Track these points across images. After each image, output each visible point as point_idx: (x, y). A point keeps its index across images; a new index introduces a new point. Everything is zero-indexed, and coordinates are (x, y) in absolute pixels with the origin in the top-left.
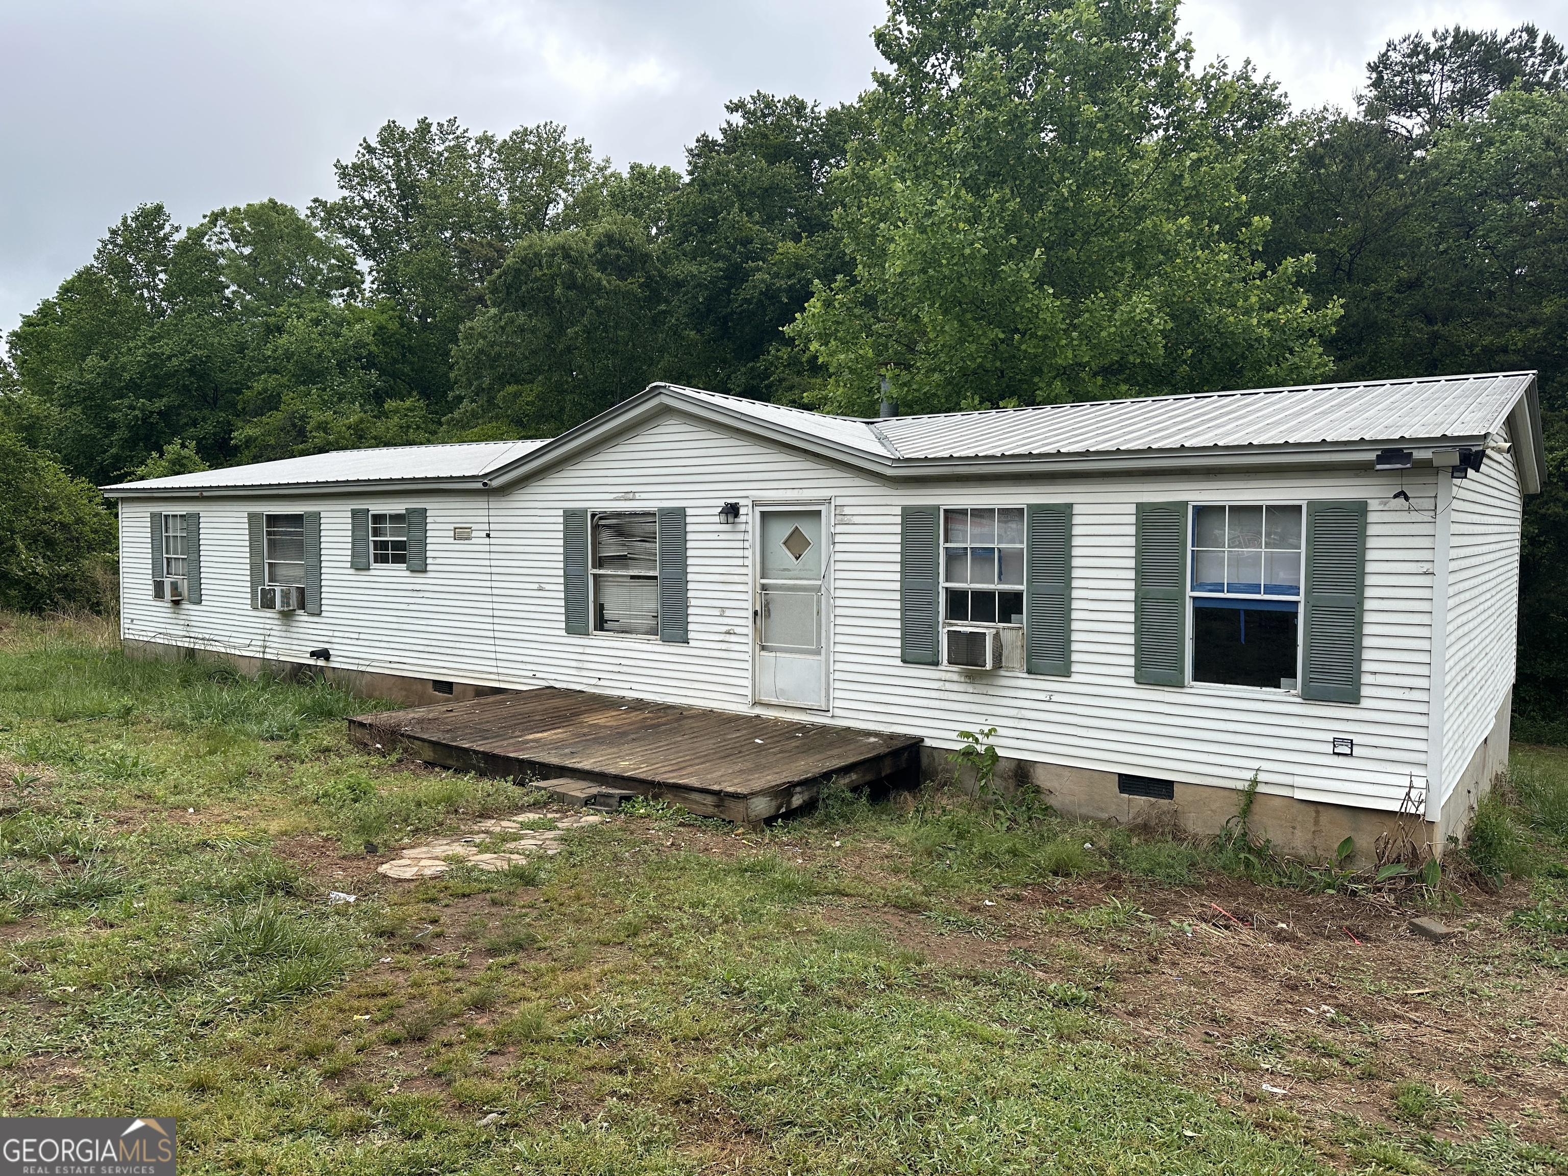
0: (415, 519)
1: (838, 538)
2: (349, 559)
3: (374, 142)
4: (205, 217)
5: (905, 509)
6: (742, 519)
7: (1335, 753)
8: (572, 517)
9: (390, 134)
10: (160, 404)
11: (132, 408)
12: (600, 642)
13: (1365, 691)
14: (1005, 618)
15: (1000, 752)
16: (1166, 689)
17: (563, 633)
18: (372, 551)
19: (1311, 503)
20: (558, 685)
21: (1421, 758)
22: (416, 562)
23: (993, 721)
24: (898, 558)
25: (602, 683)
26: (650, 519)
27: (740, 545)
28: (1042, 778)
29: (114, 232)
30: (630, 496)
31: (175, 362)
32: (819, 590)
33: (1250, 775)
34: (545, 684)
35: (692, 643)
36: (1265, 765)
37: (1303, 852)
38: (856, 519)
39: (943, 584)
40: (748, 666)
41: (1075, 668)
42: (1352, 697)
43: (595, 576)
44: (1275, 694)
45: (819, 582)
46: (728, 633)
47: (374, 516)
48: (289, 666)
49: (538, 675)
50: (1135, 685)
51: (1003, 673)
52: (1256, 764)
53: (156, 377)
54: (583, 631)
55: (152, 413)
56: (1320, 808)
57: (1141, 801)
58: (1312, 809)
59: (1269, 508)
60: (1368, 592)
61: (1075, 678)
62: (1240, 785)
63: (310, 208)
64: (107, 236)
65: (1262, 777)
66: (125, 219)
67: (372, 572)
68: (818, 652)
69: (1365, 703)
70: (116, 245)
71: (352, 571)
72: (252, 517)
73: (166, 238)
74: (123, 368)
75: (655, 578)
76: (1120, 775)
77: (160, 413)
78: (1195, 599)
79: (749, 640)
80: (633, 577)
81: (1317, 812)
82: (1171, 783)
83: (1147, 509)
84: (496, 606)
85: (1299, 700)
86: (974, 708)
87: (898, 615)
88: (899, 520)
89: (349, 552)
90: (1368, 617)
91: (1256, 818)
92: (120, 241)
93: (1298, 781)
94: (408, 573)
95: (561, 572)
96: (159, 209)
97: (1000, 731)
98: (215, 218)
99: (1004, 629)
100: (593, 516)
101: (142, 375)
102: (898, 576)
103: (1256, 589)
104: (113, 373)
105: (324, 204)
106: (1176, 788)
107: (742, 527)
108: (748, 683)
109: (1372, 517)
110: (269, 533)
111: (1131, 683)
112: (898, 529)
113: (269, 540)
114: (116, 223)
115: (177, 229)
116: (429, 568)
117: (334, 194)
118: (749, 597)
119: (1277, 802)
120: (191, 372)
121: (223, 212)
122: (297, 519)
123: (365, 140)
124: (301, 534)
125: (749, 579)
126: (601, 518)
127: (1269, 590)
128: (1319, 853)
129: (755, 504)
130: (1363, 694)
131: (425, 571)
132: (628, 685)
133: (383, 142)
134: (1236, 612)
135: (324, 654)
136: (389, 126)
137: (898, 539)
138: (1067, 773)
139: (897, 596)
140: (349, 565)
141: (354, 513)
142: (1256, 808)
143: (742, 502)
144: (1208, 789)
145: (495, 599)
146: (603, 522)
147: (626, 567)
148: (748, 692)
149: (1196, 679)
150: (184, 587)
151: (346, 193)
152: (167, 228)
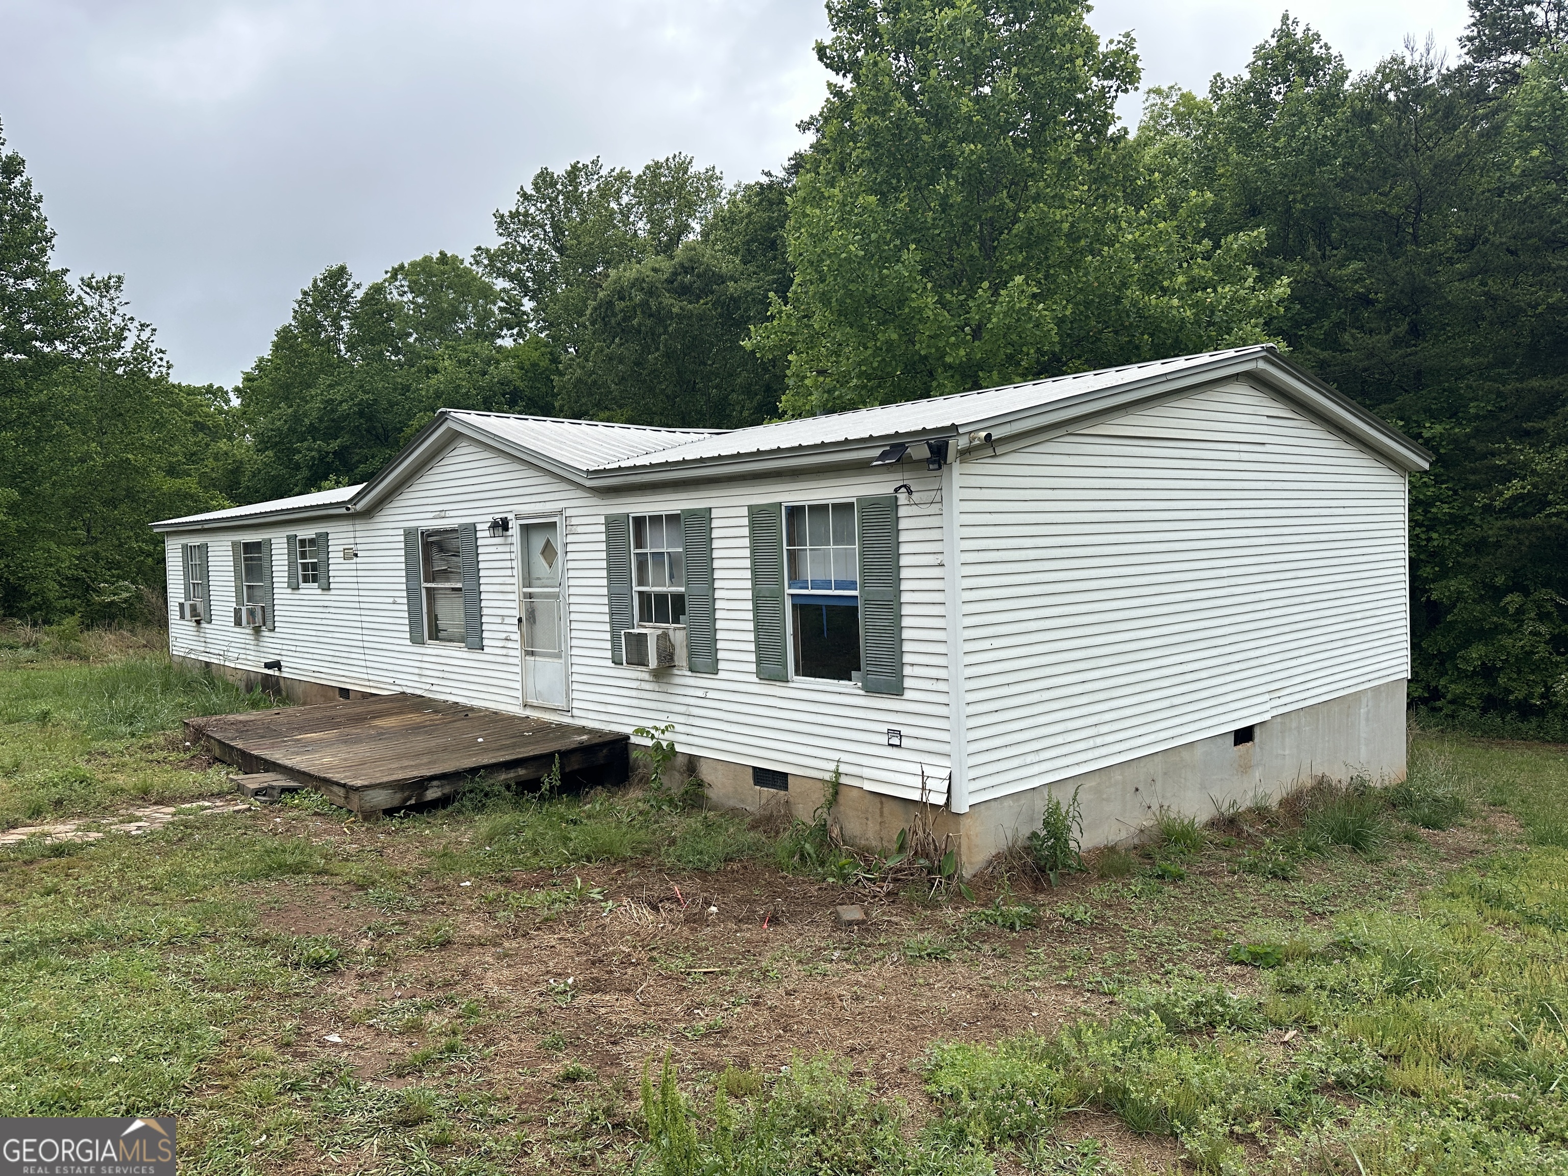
0: (321, 541)
1: (570, 547)
2: (286, 580)
3: (530, 190)
4: (386, 272)
5: (607, 517)
6: (510, 532)
7: (890, 745)
8: (409, 534)
9: (544, 180)
10: (335, 445)
11: (310, 449)
12: (433, 649)
13: (907, 683)
14: (676, 620)
15: (678, 748)
16: (778, 684)
17: (408, 642)
18: (300, 572)
19: (860, 499)
20: (409, 691)
21: (945, 748)
22: (324, 581)
23: (673, 718)
24: (604, 564)
25: (434, 688)
26: (455, 535)
27: (507, 556)
28: (704, 772)
29: (305, 293)
30: (443, 514)
31: (345, 406)
32: (558, 597)
33: (832, 766)
34: (400, 689)
35: (486, 650)
36: (845, 757)
37: (874, 843)
38: (580, 529)
39: (636, 588)
40: (518, 670)
41: (721, 665)
42: (896, 689)
43: (427, 588)
44: (846, 686)
45: (557, 590)
46: (506, 639)
47: (301, 541)
48: (260, 677)
49: (397, 682)
50: (757, 680)
51: (676, 672)
52: (836, 756)
53: (333, 420)
54: (420, 640)
55: (327, 453)
56: (884, 799)
57: (768, 792)
58: (877, 800)
59: (835, 506)
60: (904, 586)
61: (721, 675)
62: (827, 776)
63: (474, 257)
64: (300, 297)
65: (843, 769)
66: (315, 281)
67: (301, 591)
68: (558, 656)
69: (908, 695)
70: (308, 305)
71: (289, 591)
72: (234, 544)
73: (348, 295)
74: (305, 415)
75: (460, 589)
76: (754, 768)
77: (335, 453)
78: (792, 595)
79: (518, 645)
80: (454, 589)
81: (882, 803)
82: (785, 775)
83: (755, 511)
84: (364, 618)
85: (862, 692)
86: (660, 706)
87: (607, 618)
88: (603, 528)
89: (286, 574)
90: (905, 610)
91: (842, 809)
92: (311, 301)
93: (866, 772)
94: (319, 591)
95: (404, 587)
96: (342, 270)
97: (678, 728)
98: (395, 273)
99: (675, 629)
100: (422, 533)
101: (321, 420)
102: (605, 582)
103: (827, 585)
104: (296, 419)
105: (487, 251)
106: (790, 780)
107: (509, 540)
108: (518, 685)
109: (902, 512)
110: (246, 559)
111: (754, 678)
112: (603, 537)
113: (246, 565)
114: (308, 286)
115: (358, 286)
116: (332, 586)
117: (495, 242)
118: (515, 605)
119: (855, 793)
120: (361, 414)
121: (402, 267)
122: (257, 546)
123: (522, 188)
124: (260, 559)
125: (515, 588)
126: (429, 536)
127: (840, 585)
128: (885, 844)
129: (517, 517)
130: (905, 685)
131: (329, 589)
132: (448, 690)
133: (537, 188)
134: (818, 608)
135: (277, 665)
136: (542, 172)
137: (603, 546)
138: (719, 766)
139: (605, 600)
140: (286, 585)
141: (289, 538)
142: (841, 799)
143: (510, 516)
144: (810, 781)
145: (363, 612)
146: (431, 539)
147: (448, 580)
148: (519, 694)
149: (797, 673)
150: (200, 608)
151: (504, 240)
152: (350, 286)
